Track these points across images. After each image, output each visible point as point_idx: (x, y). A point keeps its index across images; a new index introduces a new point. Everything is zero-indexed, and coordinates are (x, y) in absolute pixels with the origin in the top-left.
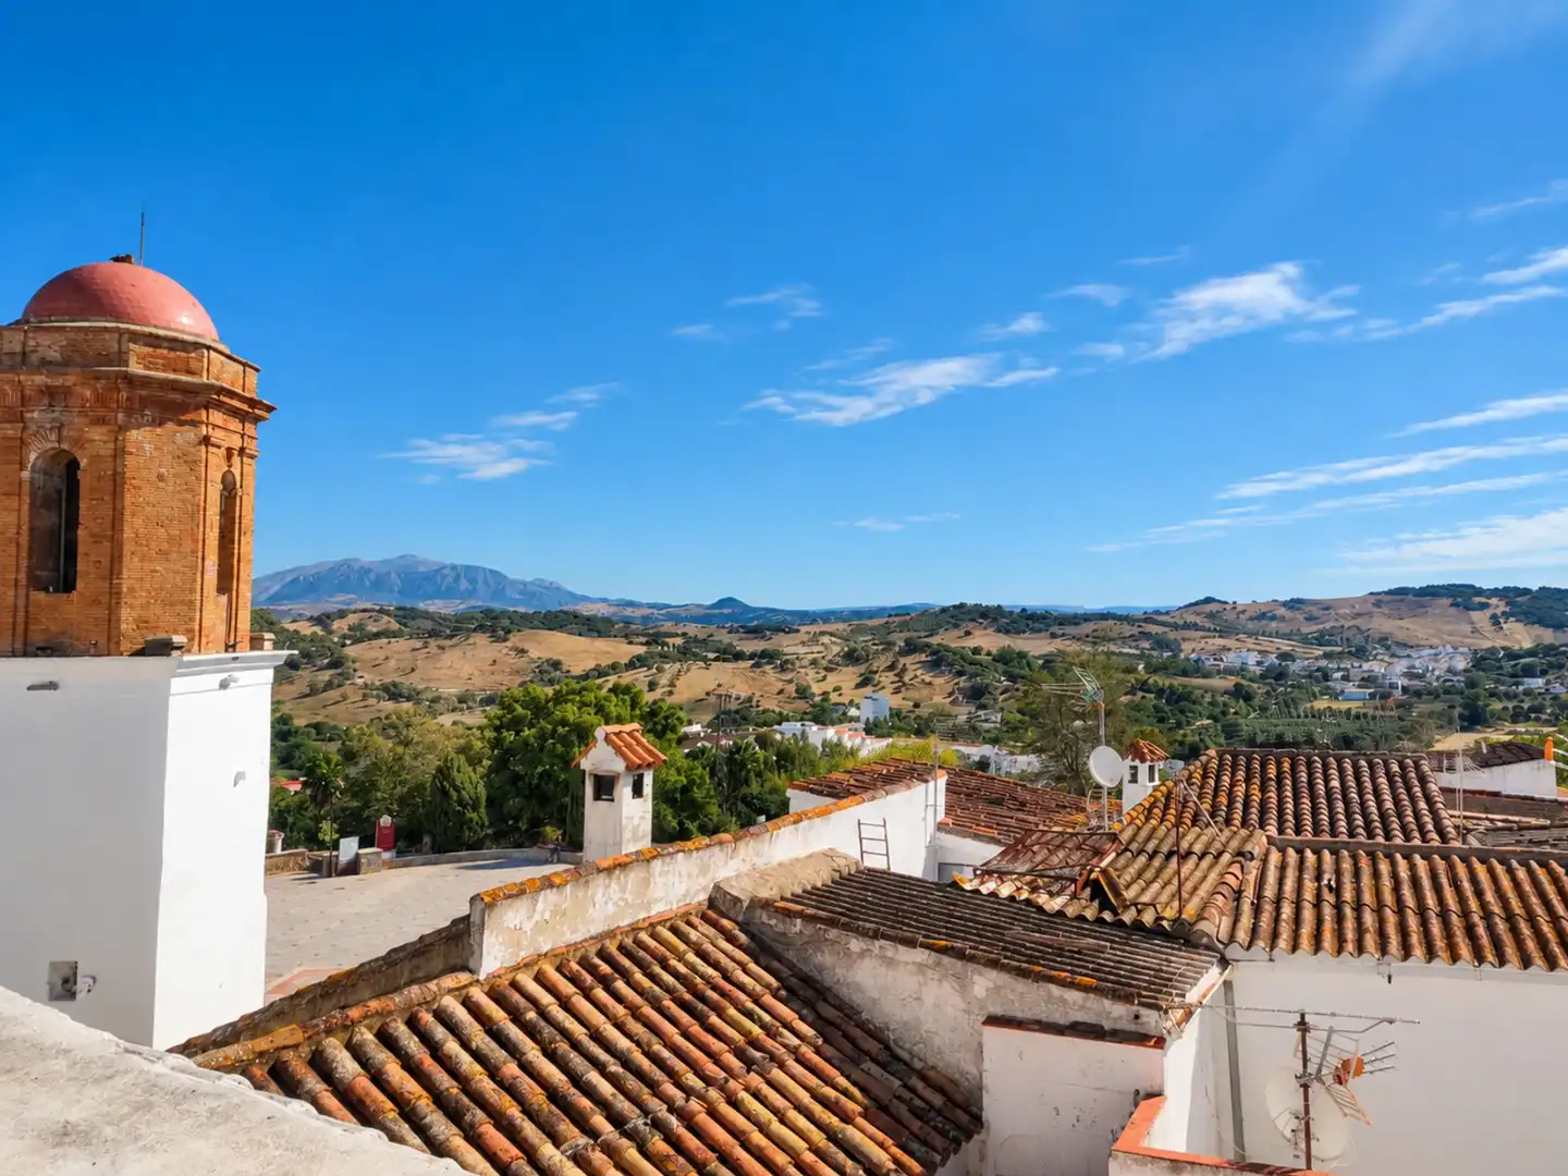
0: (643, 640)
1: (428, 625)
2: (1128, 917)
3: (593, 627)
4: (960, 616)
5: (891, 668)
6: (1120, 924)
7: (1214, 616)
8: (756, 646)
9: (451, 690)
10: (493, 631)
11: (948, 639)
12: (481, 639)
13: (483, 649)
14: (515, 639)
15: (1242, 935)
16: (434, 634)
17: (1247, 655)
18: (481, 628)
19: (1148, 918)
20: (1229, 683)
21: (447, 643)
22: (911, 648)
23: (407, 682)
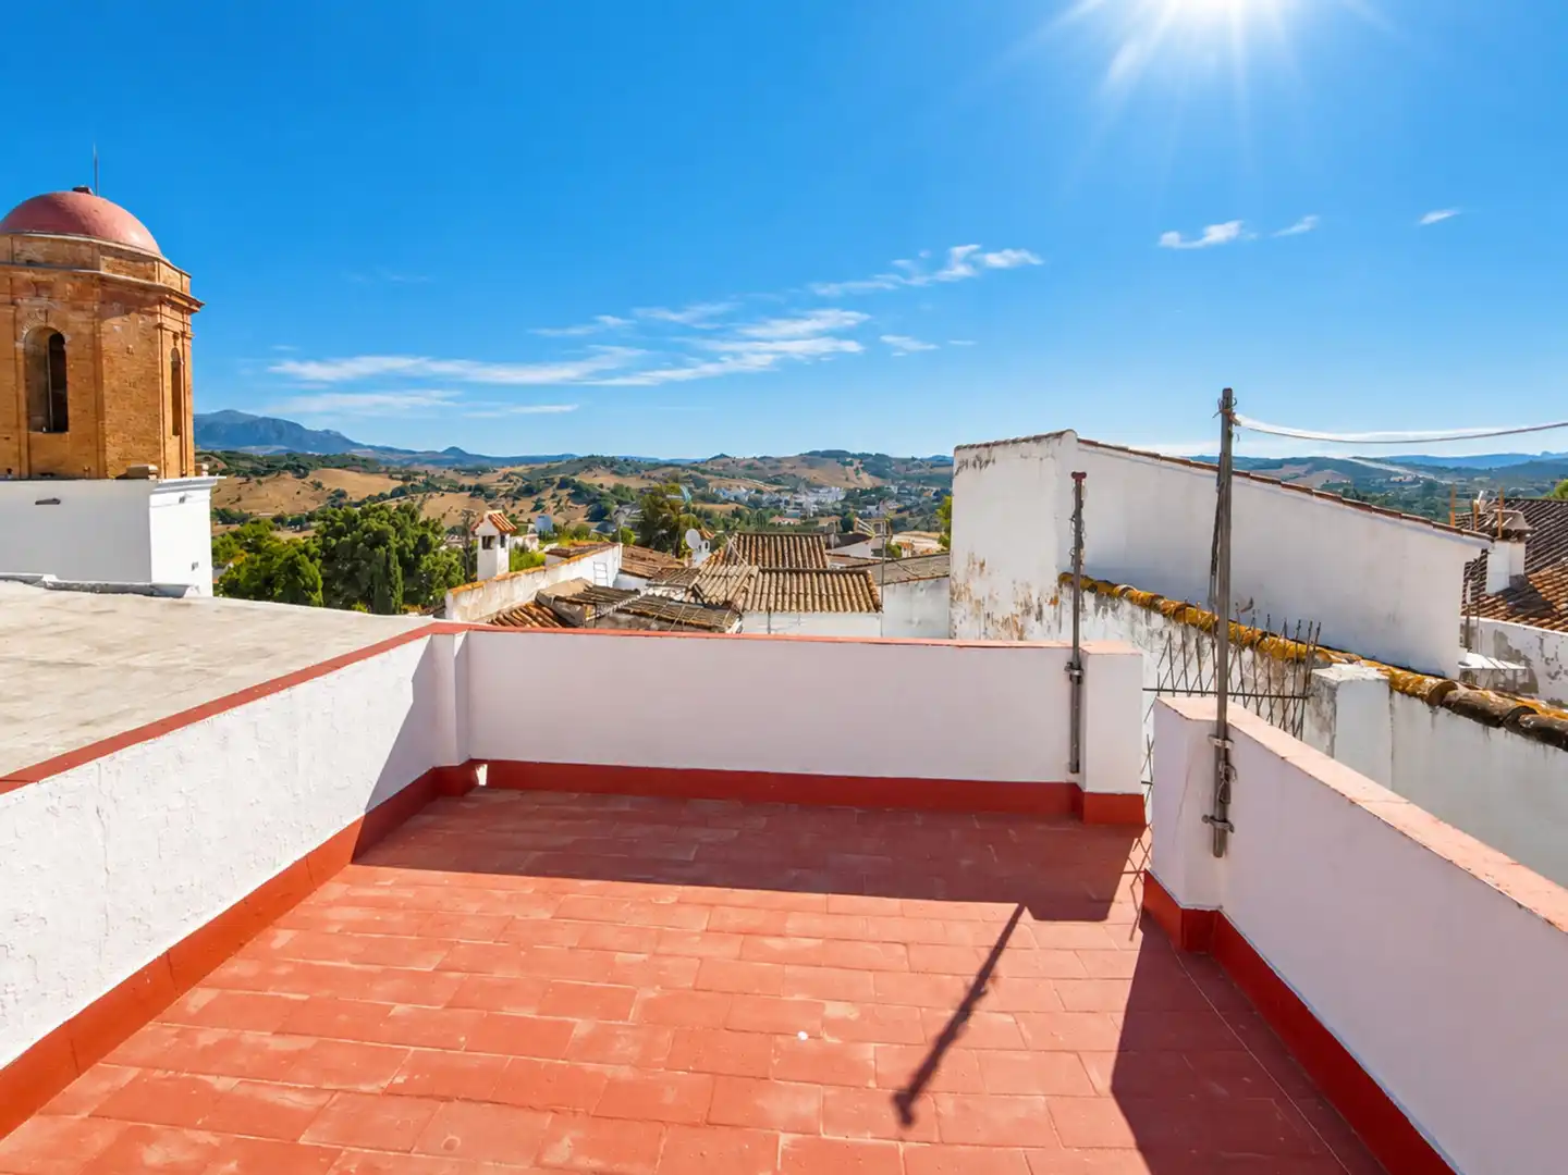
0: (400, 476)
1: (248, 464)
2: (706, 601)
3: (366, 465)
4: (590, 463)
5: (553, 496)
6: (703, 604)
7: (724, 466)
8: (469, 481)
9: (267, 514)
10: (297, 471)
11: (584, 479)
12: (289, 475)
13: (289, 482)
14: (312, 476)
15: (748, 607)
16: (256, 472)
17: (742, 489)
18: (287, 468)
19: (714, 600)
20: (733, 506)
21: (263, 479)
22: (563, 484)
23: (235, 510)
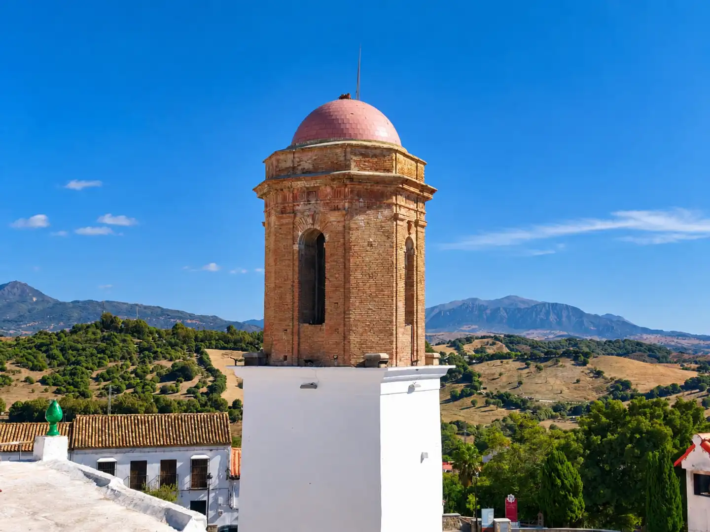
0: (694, 366)
1: (527, 349)
3: (653, 354)
9: (546, 401)
10: (576, 359)
12: (568, 363)
13: (569, 370)
14: (592, 363)
16: (534, 358)
18: (567, 354)
21: (542, 365)
23: (515, 395)
